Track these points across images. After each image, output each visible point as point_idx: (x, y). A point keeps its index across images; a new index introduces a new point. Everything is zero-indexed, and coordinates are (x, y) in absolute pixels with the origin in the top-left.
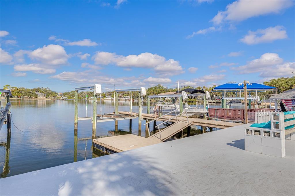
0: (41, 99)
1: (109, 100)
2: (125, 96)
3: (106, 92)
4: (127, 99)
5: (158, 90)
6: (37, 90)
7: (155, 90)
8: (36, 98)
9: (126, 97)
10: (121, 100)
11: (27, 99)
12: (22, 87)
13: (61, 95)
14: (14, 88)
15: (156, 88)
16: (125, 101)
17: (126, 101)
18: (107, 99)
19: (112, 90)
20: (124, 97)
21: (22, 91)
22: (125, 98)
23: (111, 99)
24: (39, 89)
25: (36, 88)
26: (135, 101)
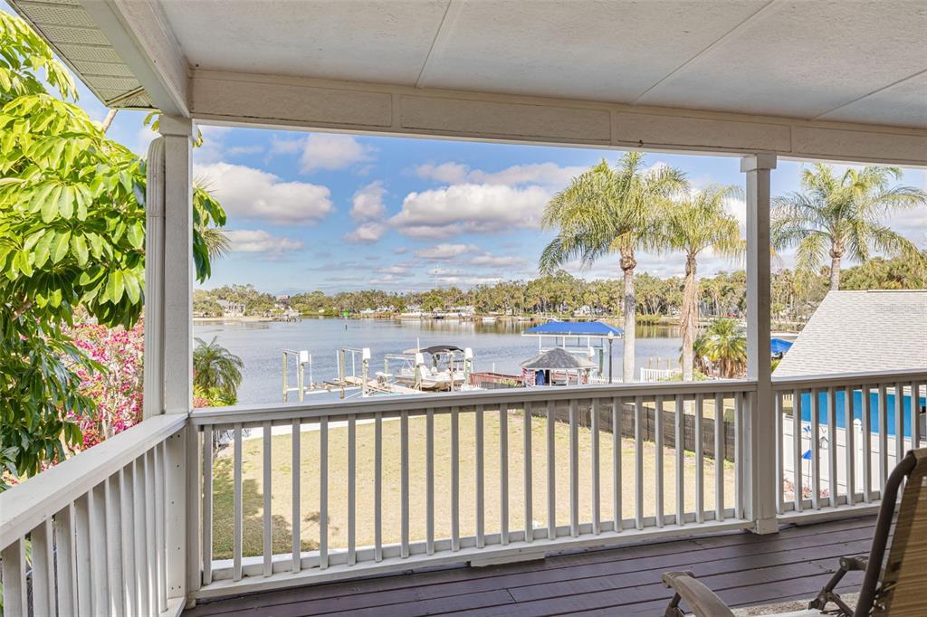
0: (232, 319)
2: (462, 304)
3: (408, 294)
4: (464, 314)
6: (223, 294)
8: (221, 315)
9: (463, 308)
10: (450, 318)
11: (196, 319)
13: (285, 303)
18: (410, 314)
20: (459, 308)
22: (458, 311)
23: (419, 314)
24: (226, 290)
25: (220, 287)
26: (489, 320)
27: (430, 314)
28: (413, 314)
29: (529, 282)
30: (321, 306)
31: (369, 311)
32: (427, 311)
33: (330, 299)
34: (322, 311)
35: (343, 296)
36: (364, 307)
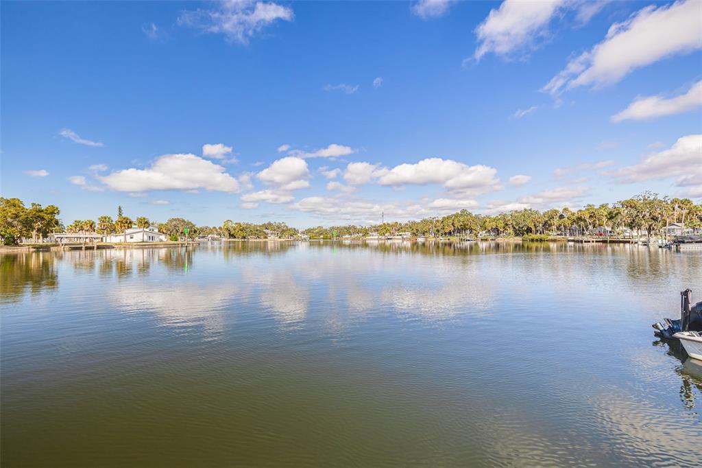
0: (272, 240)
1: (375, 239)
2: (402, 231)
3: (369, 226)
4: (405, 237)
5: (462, 219)
6: (267, 226)
7: (456, 220)
8: (266, 238)
9: (403, 233)
10: (395, 239)
11: (252, 240)
12: (246, 222)
13: (303, 233)
14: (236, 223)
15: (456, 216)
16: (401, 241)
17: (403, 241)
18: (371, 237)
19: (378, 223)
20: (401, 233)
21: (247, 228)
22: (401, 235)
23: (377, 237)
24: (270, 224)
25: (266, 223)
26: (421, 240)
27: (383, 237)
28: (373, 237)
29: (444, 218)
30: (321, 234)
31: (347, 236)
32: (381, 235)
33: (326, 230)
34: (322, 237)
35: (332, 228)
36: (345, 234)
